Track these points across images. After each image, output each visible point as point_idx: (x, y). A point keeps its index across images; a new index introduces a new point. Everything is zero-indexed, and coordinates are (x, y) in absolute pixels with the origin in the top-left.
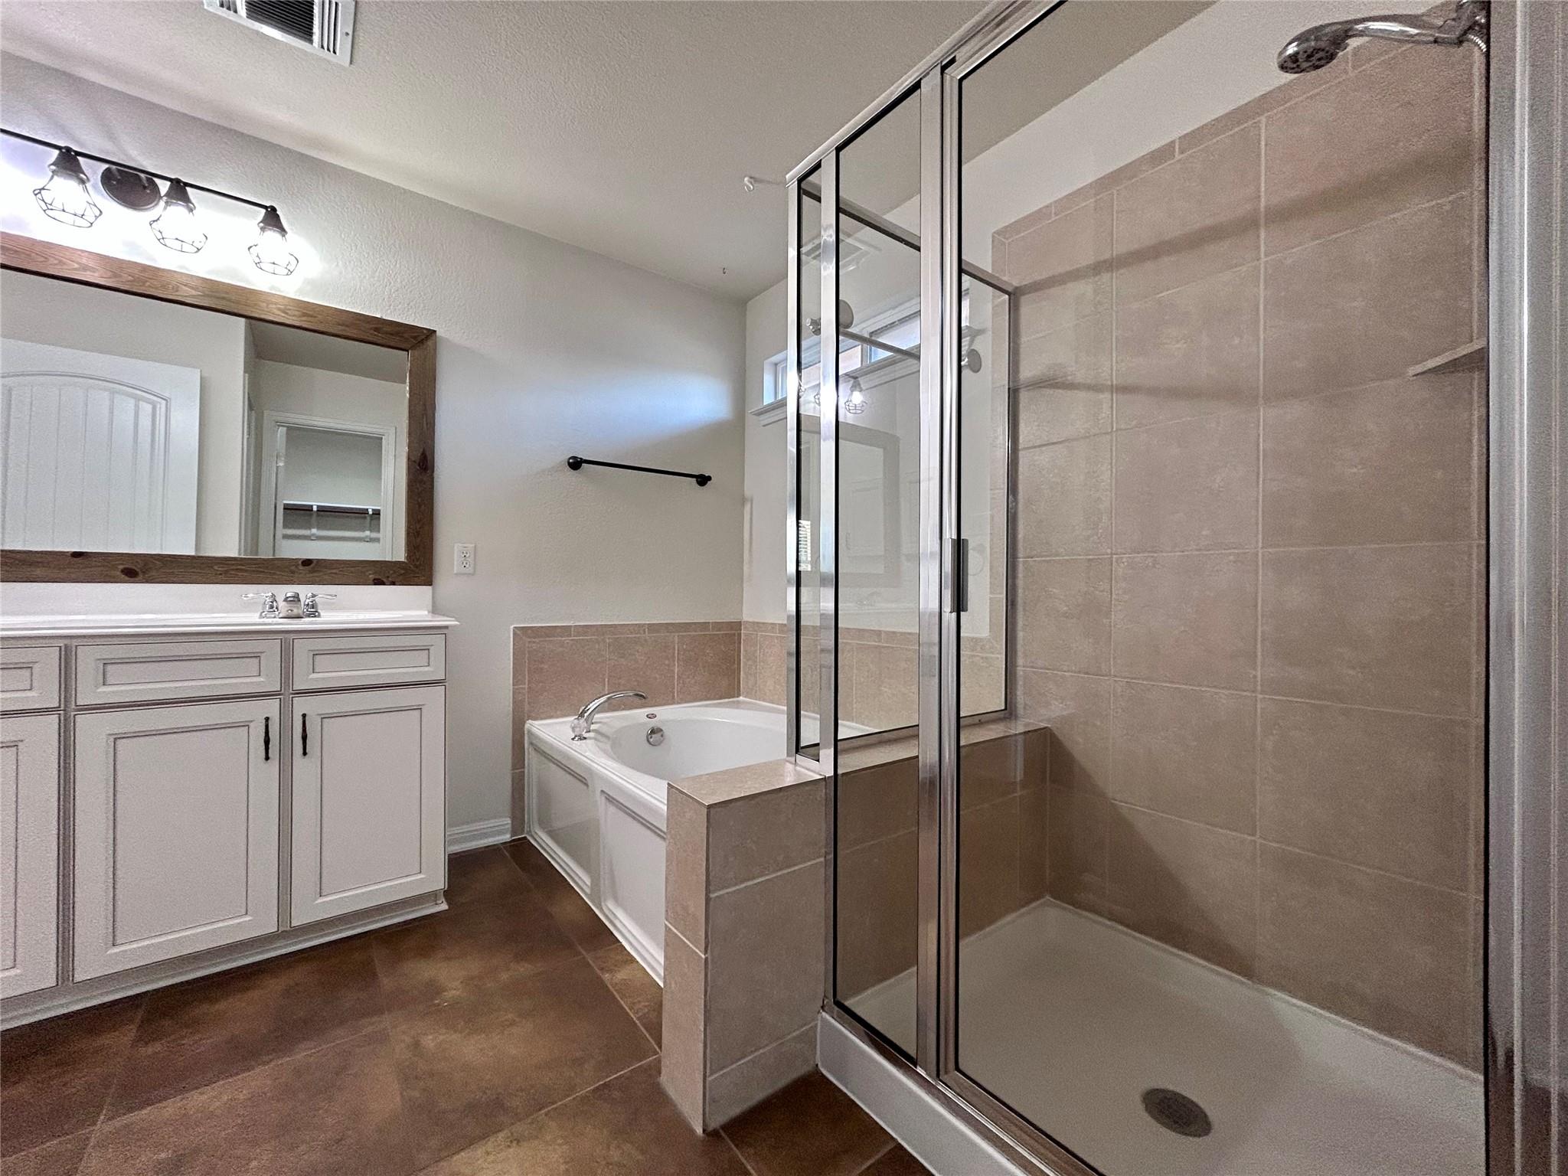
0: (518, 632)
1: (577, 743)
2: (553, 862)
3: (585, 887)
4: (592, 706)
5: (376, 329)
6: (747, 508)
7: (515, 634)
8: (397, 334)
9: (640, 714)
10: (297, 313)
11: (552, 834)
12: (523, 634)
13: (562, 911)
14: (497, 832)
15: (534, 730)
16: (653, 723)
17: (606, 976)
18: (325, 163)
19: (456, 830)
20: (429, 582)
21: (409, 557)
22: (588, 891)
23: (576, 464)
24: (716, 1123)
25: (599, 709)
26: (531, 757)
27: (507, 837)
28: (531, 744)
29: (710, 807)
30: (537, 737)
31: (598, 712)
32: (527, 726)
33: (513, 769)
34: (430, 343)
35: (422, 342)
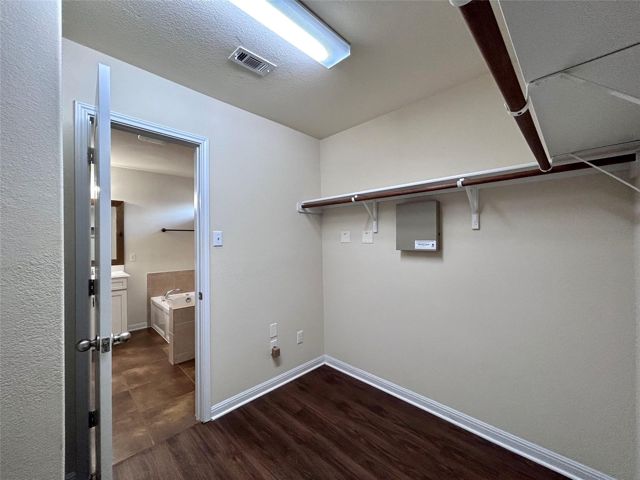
0: (148, 275)
1: (163, 302)
2: (158, 332)
3: (163, 334)
4: (168, 292)
7: (147, 275)
9: (184, 295)
11: (158, 326)
12: (149, 275)
13: (157, 340)
14: (144, 325)
15: (153, 299)
16: (188, 297)
17: (164, 349)
19: (130, 326)
20: (123, 264)
21: (117, 258)
22: (164, 335)
23: (164, 230)
24: (177, 362)
25: (171, 293)
26: (152, 307)
27: (146, 327)
28: (152, 303)
29: (174, 310)
30: (154, 302)
31: (170, 295)
32: (151, 299)
33: (148, 310)
34: (122, 203)
35: (120, 204)
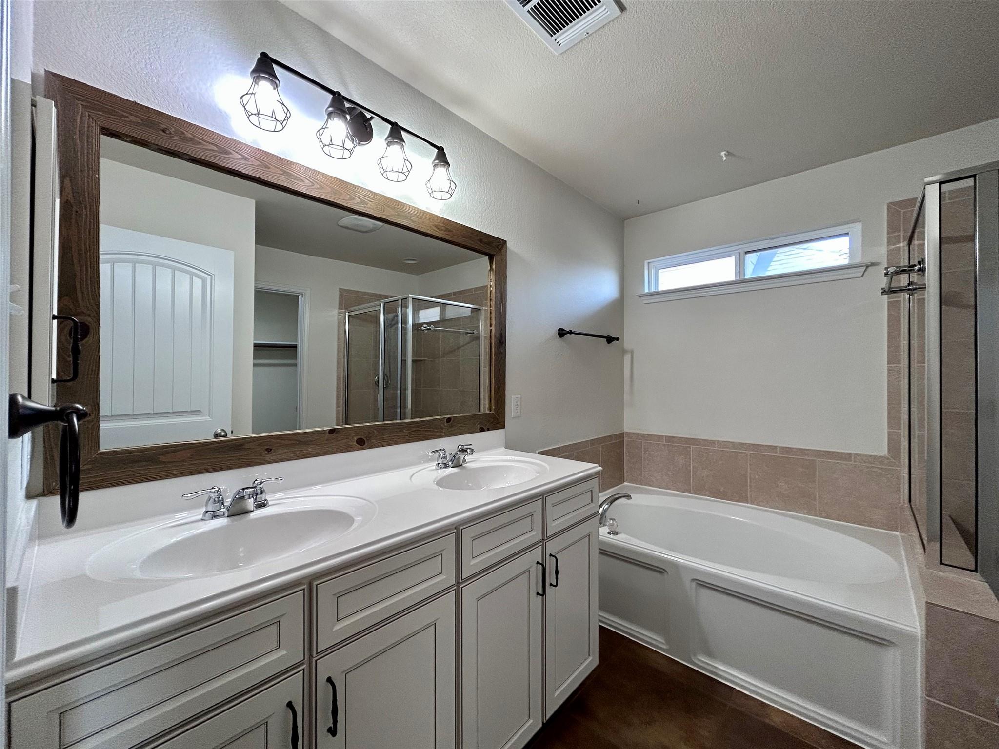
5: (481, 240)
6: (627, 358)
8: (489, 244)
10: (443, 228)
18: (452, 113)
20: (504, 426)
21: (495, 409)
34: (503, 250)
35: (500, 249)
